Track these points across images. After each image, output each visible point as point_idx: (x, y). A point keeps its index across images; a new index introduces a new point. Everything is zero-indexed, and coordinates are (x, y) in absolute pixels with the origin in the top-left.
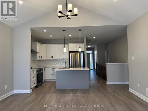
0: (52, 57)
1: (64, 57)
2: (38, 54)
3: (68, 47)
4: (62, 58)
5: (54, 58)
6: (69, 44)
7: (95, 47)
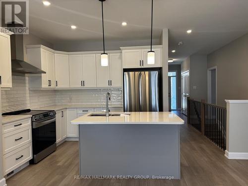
0: (83, 83)
1: (110, 83)
2: (43, 75)
3: (121, 58)
4: (106, 85)
5: (87, 86)
6: (123, 51)
7: (182, 62)
